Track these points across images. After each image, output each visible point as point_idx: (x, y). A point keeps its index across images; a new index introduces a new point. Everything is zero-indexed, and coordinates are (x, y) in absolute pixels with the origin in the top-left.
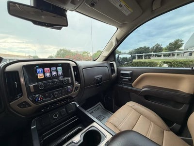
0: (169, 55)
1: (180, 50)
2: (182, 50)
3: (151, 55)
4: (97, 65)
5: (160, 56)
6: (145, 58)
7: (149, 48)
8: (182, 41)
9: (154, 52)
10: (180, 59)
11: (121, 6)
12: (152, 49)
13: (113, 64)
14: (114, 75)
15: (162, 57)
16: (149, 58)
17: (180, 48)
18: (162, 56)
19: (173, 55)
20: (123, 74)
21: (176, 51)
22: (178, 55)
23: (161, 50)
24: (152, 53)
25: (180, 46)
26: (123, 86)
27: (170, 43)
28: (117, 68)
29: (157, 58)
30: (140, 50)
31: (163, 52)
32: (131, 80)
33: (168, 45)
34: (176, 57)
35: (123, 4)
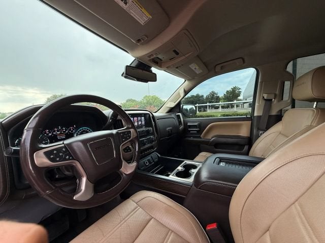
0: (228, 107)
1: (239, 100)
2: (241, 100)
3: (206, 107)
4: (161, 116)
5: (217, 108)
6: (200, 111)
7: (203, 96)
8: (240, 89)
9: (210, 102)
10: (240, 111)
11: (195, 69)
12: (207, 98)
13: (179, 115)
14: (181, 127)
15: (220, 110)
16: (205, 111)
17: (239, 98)
18: (220, 107)
19: (232, 106)
20: (190, 126)
21: (235, 102)
22: (237, 106)
23: (218, 99)
24: (208, 104)
25: (239, 95)
26: (192, 139)
27: (227, 91)
28: (184, 120)
29: (214, 110)
30: (192, 99)
31: (220, 103)
32: (200, 132)
33: (225, 94)
34: (235, 109)
35: (197, 68)
